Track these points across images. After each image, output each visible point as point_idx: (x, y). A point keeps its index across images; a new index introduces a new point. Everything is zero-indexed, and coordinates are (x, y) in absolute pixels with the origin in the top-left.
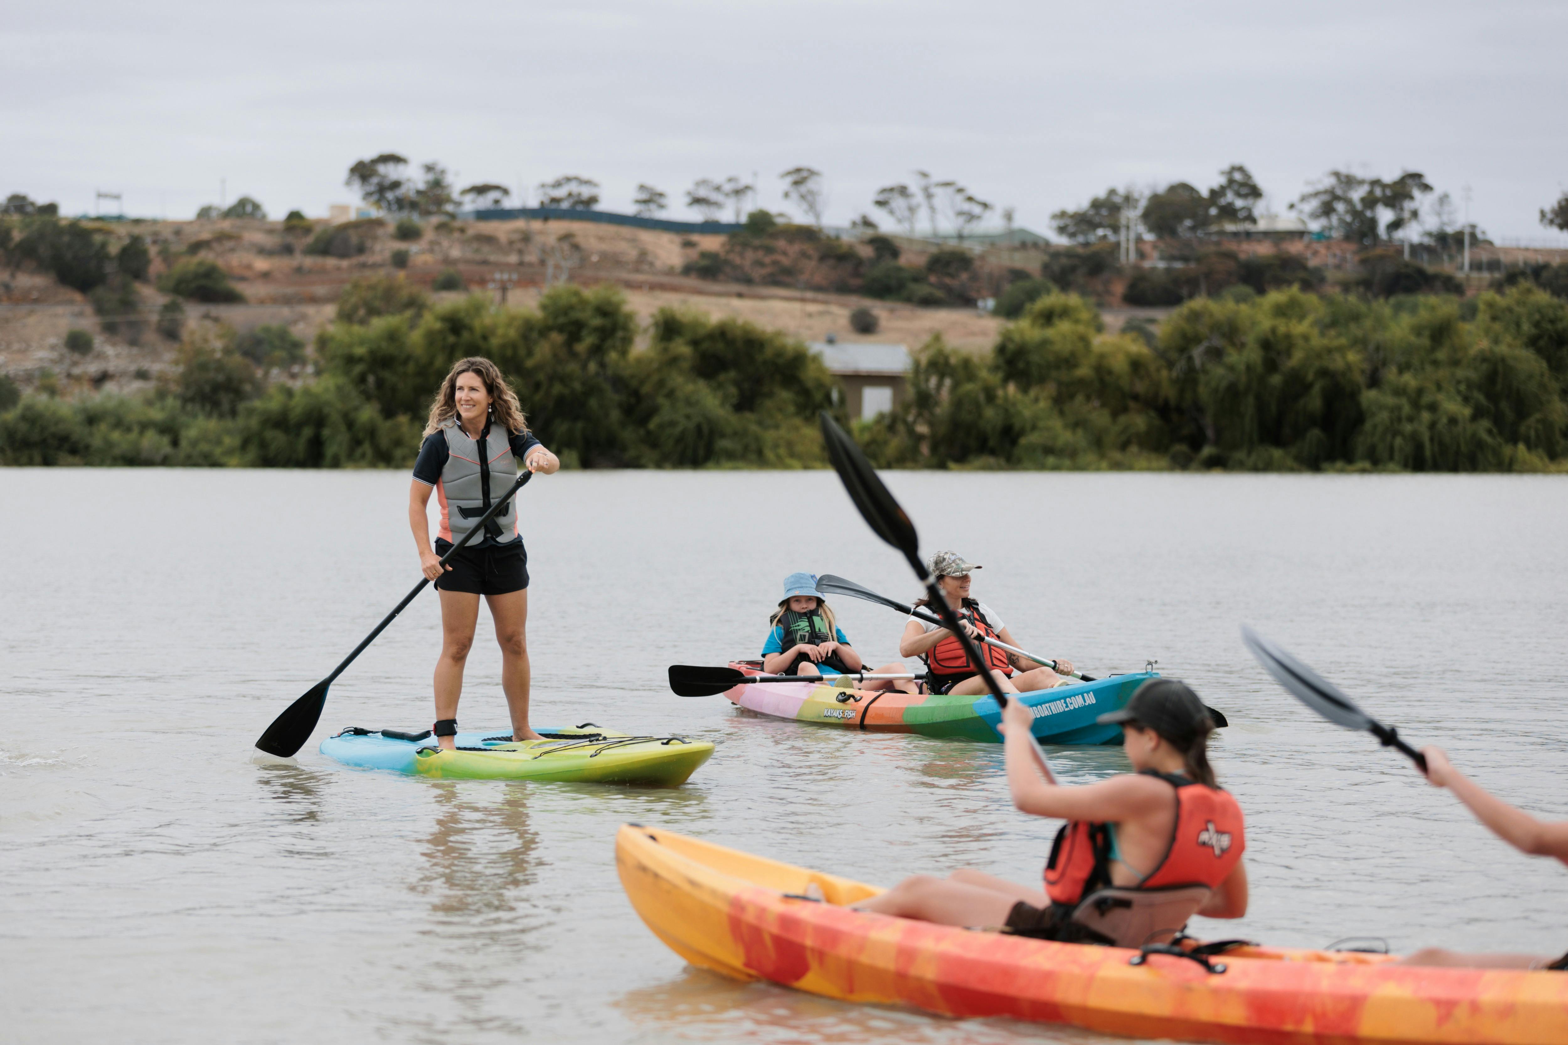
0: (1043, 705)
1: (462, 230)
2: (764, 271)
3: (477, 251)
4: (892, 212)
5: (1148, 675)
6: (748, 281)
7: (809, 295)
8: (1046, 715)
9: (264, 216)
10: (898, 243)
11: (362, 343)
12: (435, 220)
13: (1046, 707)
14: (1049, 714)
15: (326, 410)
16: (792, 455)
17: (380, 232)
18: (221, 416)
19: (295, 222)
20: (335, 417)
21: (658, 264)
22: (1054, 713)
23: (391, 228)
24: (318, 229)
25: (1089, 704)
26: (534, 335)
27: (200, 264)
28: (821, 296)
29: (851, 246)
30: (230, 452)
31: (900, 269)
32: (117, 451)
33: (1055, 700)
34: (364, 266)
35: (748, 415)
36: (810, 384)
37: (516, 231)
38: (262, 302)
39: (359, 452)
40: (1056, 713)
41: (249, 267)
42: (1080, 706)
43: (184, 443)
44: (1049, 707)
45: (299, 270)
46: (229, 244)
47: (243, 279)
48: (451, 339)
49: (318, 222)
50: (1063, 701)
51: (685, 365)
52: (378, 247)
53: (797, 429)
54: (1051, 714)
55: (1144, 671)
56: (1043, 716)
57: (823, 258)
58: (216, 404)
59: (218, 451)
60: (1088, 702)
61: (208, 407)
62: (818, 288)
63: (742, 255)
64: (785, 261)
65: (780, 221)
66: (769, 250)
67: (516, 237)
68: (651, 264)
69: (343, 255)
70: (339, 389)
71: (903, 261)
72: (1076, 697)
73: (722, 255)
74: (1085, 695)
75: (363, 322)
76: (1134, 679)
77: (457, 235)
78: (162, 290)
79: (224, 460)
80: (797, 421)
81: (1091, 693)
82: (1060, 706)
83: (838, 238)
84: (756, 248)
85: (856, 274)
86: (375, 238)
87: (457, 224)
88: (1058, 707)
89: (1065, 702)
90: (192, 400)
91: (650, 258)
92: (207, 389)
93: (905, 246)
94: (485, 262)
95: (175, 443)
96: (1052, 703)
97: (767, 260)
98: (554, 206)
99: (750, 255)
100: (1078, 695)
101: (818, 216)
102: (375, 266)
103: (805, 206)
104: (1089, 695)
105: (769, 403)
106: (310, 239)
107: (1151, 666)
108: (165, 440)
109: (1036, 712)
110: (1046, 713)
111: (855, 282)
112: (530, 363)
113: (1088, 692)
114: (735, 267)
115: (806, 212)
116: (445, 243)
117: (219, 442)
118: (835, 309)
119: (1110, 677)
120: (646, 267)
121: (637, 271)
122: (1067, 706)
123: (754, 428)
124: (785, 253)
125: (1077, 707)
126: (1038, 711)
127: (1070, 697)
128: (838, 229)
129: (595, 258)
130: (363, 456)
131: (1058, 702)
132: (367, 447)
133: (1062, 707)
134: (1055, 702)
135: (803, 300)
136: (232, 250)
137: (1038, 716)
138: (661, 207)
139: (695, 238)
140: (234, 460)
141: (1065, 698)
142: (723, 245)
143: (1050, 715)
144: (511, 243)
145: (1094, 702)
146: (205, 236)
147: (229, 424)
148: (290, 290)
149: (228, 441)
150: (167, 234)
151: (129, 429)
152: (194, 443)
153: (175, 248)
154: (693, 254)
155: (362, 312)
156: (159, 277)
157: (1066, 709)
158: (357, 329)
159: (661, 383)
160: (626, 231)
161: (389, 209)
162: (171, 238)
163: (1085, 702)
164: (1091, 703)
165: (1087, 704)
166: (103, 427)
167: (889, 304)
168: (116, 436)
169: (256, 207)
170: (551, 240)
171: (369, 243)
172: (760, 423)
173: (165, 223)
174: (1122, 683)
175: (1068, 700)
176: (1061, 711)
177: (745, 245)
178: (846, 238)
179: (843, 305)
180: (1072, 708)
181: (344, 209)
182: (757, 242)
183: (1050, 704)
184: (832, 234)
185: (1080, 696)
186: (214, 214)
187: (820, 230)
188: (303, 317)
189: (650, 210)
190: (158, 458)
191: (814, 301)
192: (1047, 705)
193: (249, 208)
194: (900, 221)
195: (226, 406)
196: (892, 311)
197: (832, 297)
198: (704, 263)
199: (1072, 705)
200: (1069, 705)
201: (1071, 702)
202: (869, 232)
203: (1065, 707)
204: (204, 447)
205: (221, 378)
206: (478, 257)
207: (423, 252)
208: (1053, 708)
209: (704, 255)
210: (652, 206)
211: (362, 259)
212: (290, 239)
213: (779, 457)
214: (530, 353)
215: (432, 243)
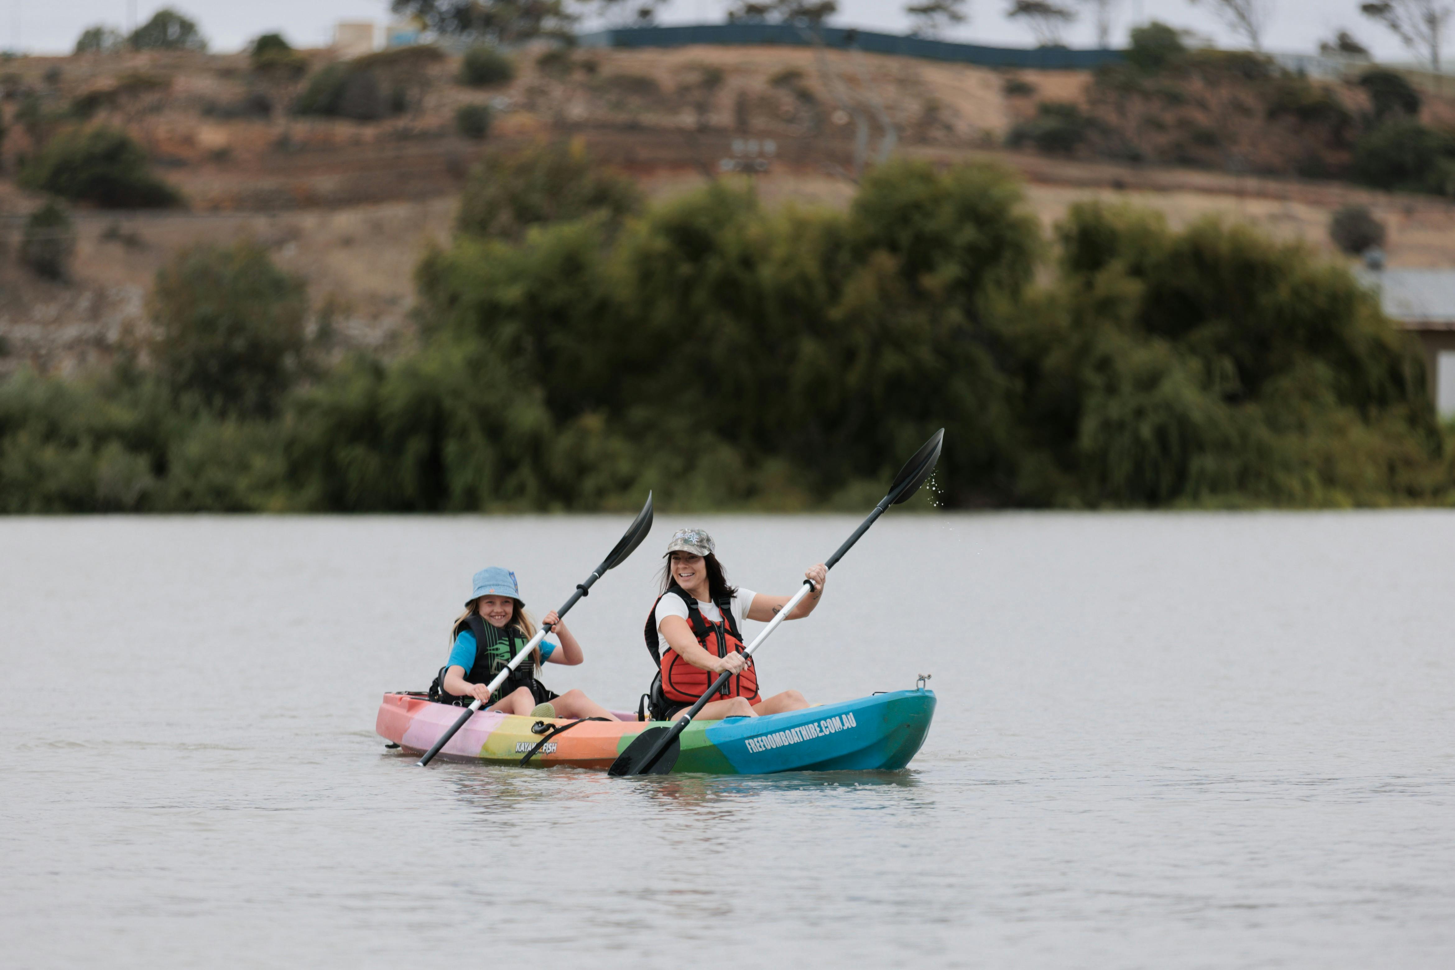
0: (792, 730)
1: (590, 67)
2: (1162, 139)
3: (618, 106)
4: (1395, 26)
5: (920, 692)
6: (1135, 159)
7: (1251, 183)
8: (796, 742)
9: (203, 46)
10: (1415, 83)
11: (514, 276)
12: (538, 47)
13: (796, 732)
14: (799, 741)
15: (448, 403)
16: (1329, 480)
17: (434, 70)
18: (243, 417)
19: (270, 55)
20: (463, 414)
21: (962, 127)
22: (805, 739)
23: (455, 64)
24: (317, 67)
25: (848, 727)
26: (844, 257)
27: (98, 136)
28: (1272, 186)
29: (1327, 90)
30: (268, 485)
31: (1420, 133)
32: (52, 485)
33: (807, 723)
34: (405, 136)
35: (1251, 410)
36: (1361, 349)
37: (690, 67)
38: (215, 207)
39: (512, 482)
40: (808, 739)
41: (189, 140)
42: (837, 731)
43: (177, 469)
44: (800, 731)
45: (282, 144)
46: (149, 98)
47: (177, 163)
48: (685, 269)
49: (314, 54)
50: (816, 724)
51: (1128, 312)
52: (431, 100)
53: (1340, 431)
54: (802, 740)
55: (915, 688)
56: (792, 743)
57: (1274, 113)
58: (233, 394)
59: (242, 483)
60: (847, 725)
61: (218, 401)
62: (1266, 171)
63: (1121, 110)
64: (1201, 118)
65: (1189, 43)
66: (1174, 99)
67: (693, 78)
68: (949, 128)
69: (365, 117)
70: (475, 366)
71: (1426, 118)
72: (832, 719)
73: (1084, 107)
74: (844, 716)
75: (506, 234)
76: (903, 697)
77: (579, 76)
78: (27, 186)
79: (254, 499)
80: (1343, 416)
81: (851, 714)
82: (813, 731)
83: (1302, 74)
84: (1147, 95)
85: (1338, 142)
86: (426, 84)
87: (579, 55)
88: (810, 732)
89: (819, 726)
90: (188, 385)
91: (945, 115)
92: (214, 366)
93: (1430, 87)
94: (633, 127)
95: (160, 468)
96: (803, 727)
97: (1169, 117)
98: (755, 20)
99: (1137, 107)
100: (834, 716)
101: (1254, 34)
102: (424, 136)
103: (1230, 14)
104: (849, 717)
105: (1285, 383)
106: (302, 87)
107: (923, 681)
108: (142, 463)
109: (784, 738)
110: (796, 740)
111: (1335, 158)
112: (836, 314)
113: (847, 714)
114: (1106, 131)
115: (1233, 27)
116: (557, 91)
117: (244, 467)
118: (1300, 210)
119: (873, 695)
120: (938, 133)
121: (923, 140)
122: (821, 731)
123: (1262, 433)
124: (1202, 105)
125: (833, 731)
126: (786, 737)
127: (825, 719)
128: (1300, 59)
129: (840, 118)
130: (521, 490)
131: (811, 726)
132: (526, 474)
133: (815, 732)
134: (806, 726)
135: (1240, 194)
136: (156, 109)
137: (786, 744)
138: (957, 18)
139: (1030, 77)
140: (278, 499)
141: (818, 721)
142: (1087, 89)
143: (801, 742)
144: (684, 90)
145: (854, 725)
146: (104, 83)
147: (260, 430)
148: (267, 183)
149: (259, 462)
150: (33, 79)
151: (73, 443)
152: (197, 469)
153: (49, 107)
154: (1027, 106)
155: (505, 217)
156: (21, 161)
157: (820, 735)
158: (500, 248)
159: (1085, 350)
160: (894, 65)
161: (442, 30)
162: (40, 87)
163: (843, 725)
164: (850, 727)
165: (845, 728)
166: (24, 438)
167: (1401, 199)
168: (49, 455)
169: (187, 27)
170: (757, 84)
171: (413, 93)
172: (1273, 423)
173: (27, 60)
174: (889, 702)
175: (822, 722)
176: (814, 737)
177: (1128, 88)
178: (1316, 75)
179: (1316, 203)
180: (827, 733)
181: (364, 29)
182: (1149, 83)
183: (801, 728)
184: (1291, 66)
185: (837, 718)
186: (108, 42)
187: (1269, 60)
188: (294, 235)
189: (934, 26)
190: (129, 497)
191: (1261, 195)
192: (797, 729)
193: (174, 31)
194: (1407, 40)
195: (251, 396)
196: (1408, 212)
197: (1294, 187)
198: (1051, 124)
199: (827, 729)
200: (824, 729)
201: (826, 725)
202: (1359, 65)
203: (818, 732)
204: (216, 475)
205: (239, 344)
206: (622, 117)
207: (514, 109)
208: (804, 733)
209: (1047, 109)
210: (940, 18)
211: (402, 122)
212: (263, 87)
213: (1306, 485)
214: (835, 291)
215: (534, 93)
